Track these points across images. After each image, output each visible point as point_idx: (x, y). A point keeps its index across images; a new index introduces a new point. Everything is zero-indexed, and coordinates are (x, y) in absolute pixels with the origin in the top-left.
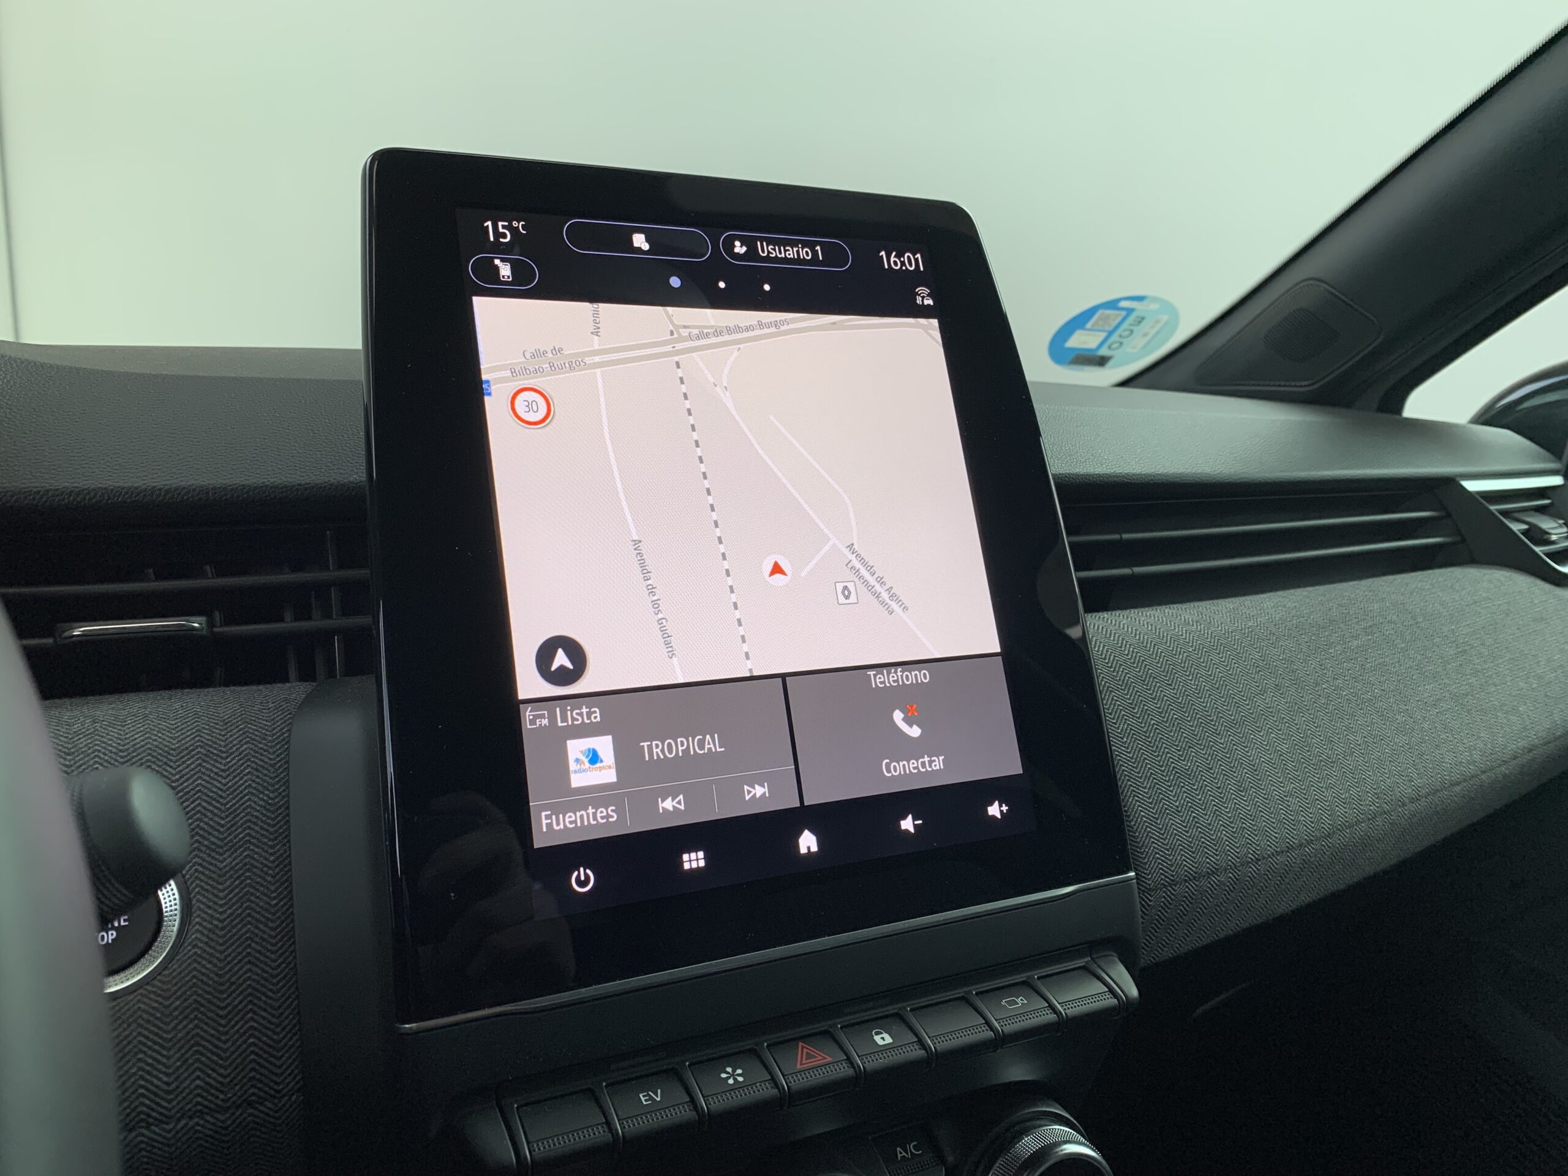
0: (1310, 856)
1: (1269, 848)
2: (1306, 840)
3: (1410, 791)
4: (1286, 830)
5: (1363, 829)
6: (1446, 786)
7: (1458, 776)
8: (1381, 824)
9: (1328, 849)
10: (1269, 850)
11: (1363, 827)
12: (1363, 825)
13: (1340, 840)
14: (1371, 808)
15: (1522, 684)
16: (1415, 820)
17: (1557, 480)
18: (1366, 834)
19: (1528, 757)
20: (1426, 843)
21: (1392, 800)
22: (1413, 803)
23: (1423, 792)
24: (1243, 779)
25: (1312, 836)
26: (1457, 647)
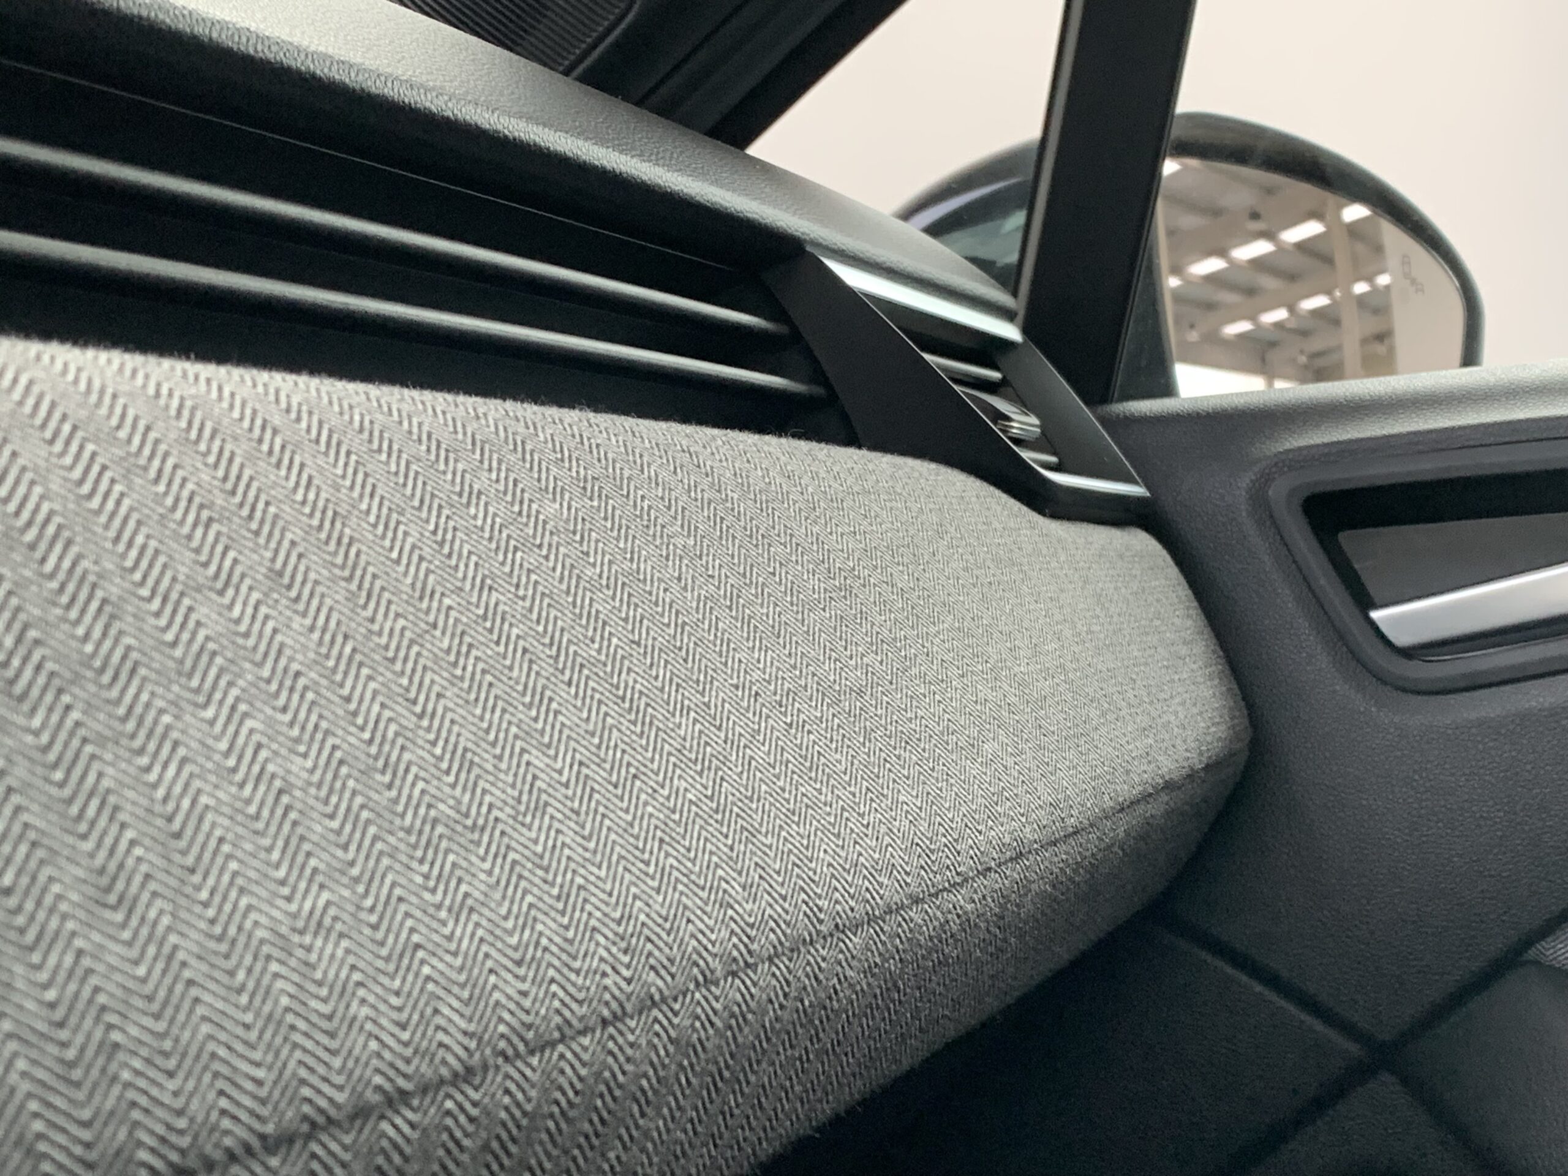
0: (401, 1153)
1: (226, 1123)
2: (378, 1088)
3: (725, 934)
4: (298, 1054)
5: (586, 1057)
6: (823, 928)
7: (852, 903)
8: (643, 1042)
9: (470, 1128)
10: (227, 1132)
11: (585, 1049)
12: (586, 1041)
13: (507, 1092)
14: (608, 982)
15: (984, 692)
16: (747, 1036)
17: (1010, 332)
18: (598, 1075)
19: (1014, 872)
20: (787, 1129)
21: (671, 961)
22: (734, 974)
23: (762, 944)
24: (121, 866)
25: (405, 1076)
26: (830, 574)
